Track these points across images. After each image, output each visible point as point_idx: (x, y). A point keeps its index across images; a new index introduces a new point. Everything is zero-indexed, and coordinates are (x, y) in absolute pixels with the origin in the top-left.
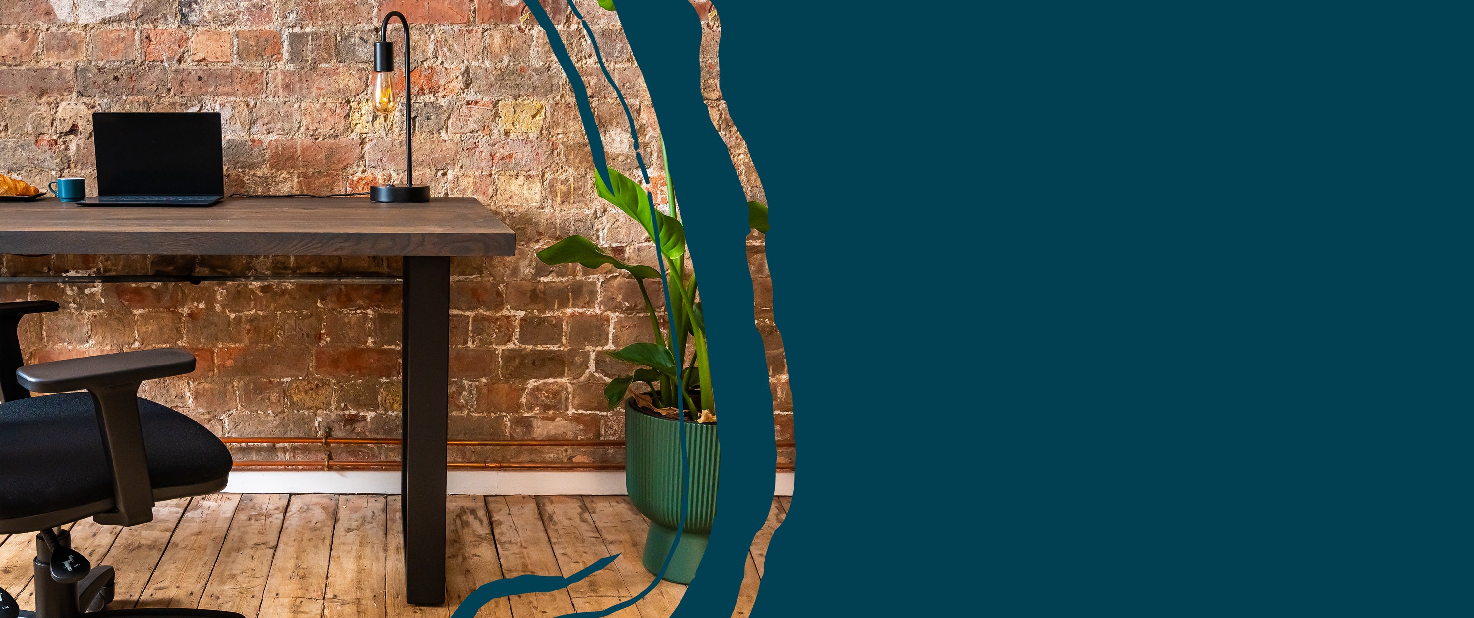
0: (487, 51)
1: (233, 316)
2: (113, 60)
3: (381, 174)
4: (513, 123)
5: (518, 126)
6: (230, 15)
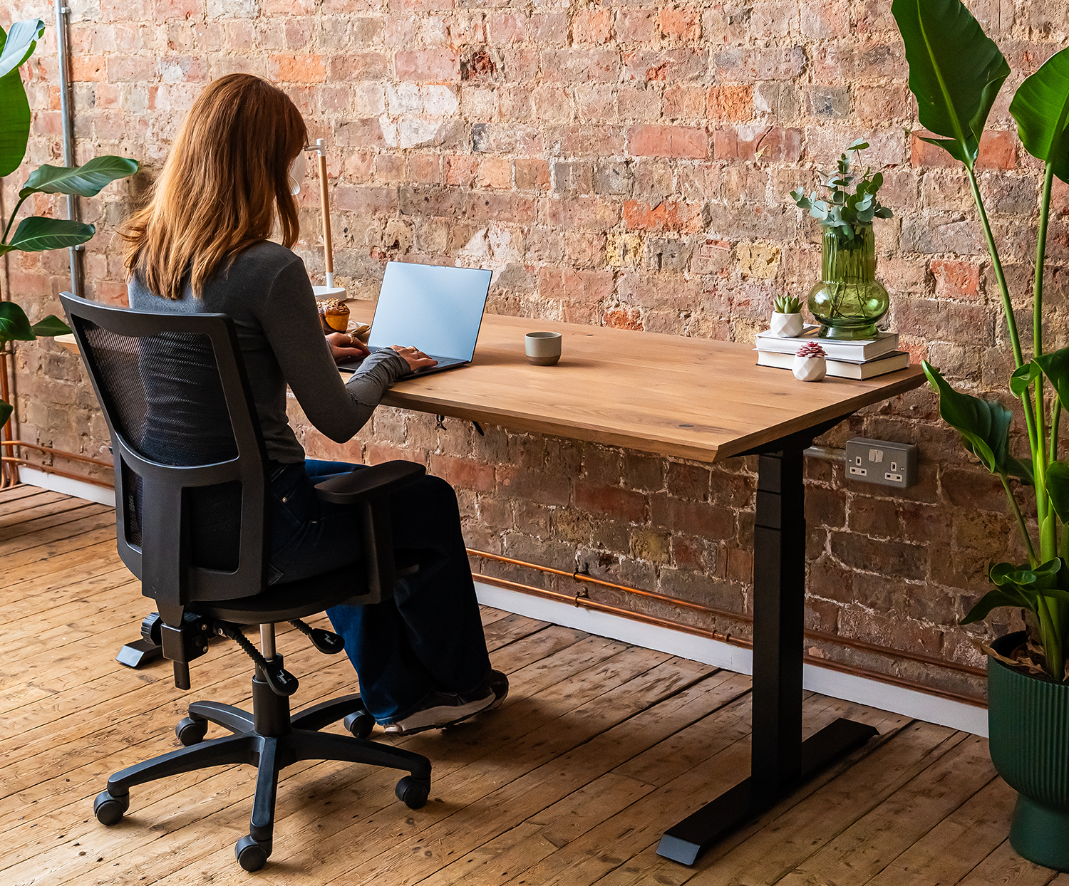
0: (724, 189)
1: (510, 436)
2: (423, 183)
3: (631, 310)
4: (750, 268)
5: (754, 271)
6: (509, 144)
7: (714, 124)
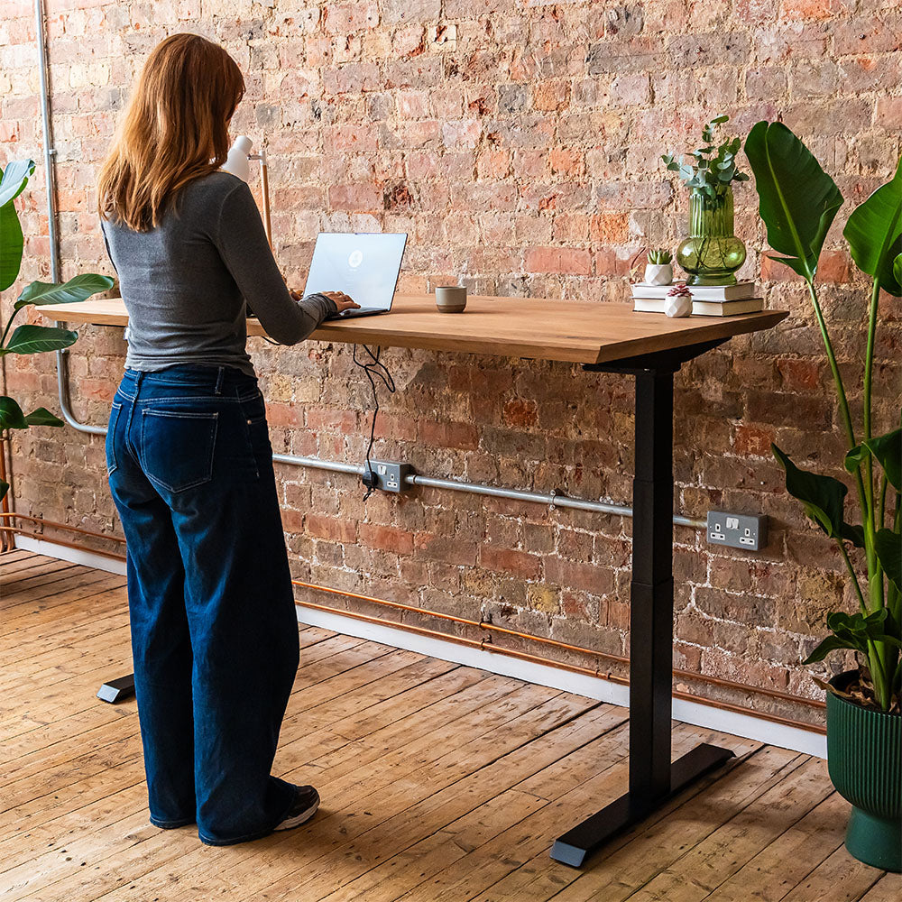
7: (596, 246)
